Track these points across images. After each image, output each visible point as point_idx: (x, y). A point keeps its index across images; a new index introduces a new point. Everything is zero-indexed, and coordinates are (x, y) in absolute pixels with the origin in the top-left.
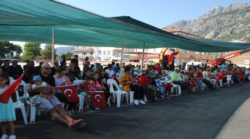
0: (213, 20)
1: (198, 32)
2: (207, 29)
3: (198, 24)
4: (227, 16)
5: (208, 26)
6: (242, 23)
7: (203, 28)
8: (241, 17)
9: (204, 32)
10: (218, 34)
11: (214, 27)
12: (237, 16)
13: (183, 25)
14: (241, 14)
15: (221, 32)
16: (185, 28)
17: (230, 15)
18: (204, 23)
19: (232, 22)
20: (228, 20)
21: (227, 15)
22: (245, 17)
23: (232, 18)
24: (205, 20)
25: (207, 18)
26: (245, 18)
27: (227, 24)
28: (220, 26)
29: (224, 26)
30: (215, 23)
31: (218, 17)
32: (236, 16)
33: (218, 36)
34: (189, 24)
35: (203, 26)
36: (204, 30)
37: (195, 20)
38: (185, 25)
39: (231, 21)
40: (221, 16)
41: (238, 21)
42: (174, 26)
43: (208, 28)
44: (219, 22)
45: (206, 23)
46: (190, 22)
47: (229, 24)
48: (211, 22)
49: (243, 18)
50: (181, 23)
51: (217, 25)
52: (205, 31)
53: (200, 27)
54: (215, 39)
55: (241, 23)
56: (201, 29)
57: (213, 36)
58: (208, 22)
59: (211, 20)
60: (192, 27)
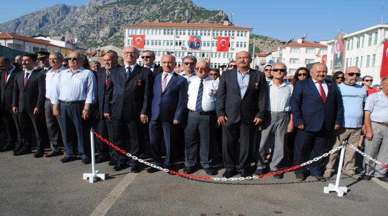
0: (108, 9)
1: (87, 26)
2: (100, 23)
3: (86, 14)
4: (128, 6)
5: (101, 18)
6: (147, 18)
7: (95, 20)
8: (145, 10)
9: (96, 26)
10: (116, 31)
11: (110, 20)
12: (141, 7)
13: (64, 12)
14: (146, 6)
15: (119, 28)
16: (67, 17)
17: (132, 5)
18: (95, 12)
19: (135, 16)
20: (129, 13)
21: (129, 4)
22: (151, 10)
23: (134, 10)
24: (98, 9)
25: (101, 5)
26: (151, 12)
27: (127, 17)
28: (119, 19)
29: (124, 20)
30: (111, 15)
31: (116, 6)
32: (139, 8)
33: (116, 35)
34: (74, 11)
35: (95, 18)
36: (95, 23)
37: (83, 6)
38: (67, 14)
39: (134, 14)
40: (120, 4)
41: (142, 15)
42: (49, 12)
43: (101, 21)
44: (117, 14)
45: (98, 13)
46: (75, 8)
47: (131, 18)
48: (107, 13)
49: (149, 11)
50: (60, 9)
51: (114, 18)
52: (98, 25)
53: (90, 18)
54: (112, 38)
55: (145, 19)
56: (91, 21)
57: (109, 35)
58: (102, 11)
59: (106, 10)
60: (78, 17)
